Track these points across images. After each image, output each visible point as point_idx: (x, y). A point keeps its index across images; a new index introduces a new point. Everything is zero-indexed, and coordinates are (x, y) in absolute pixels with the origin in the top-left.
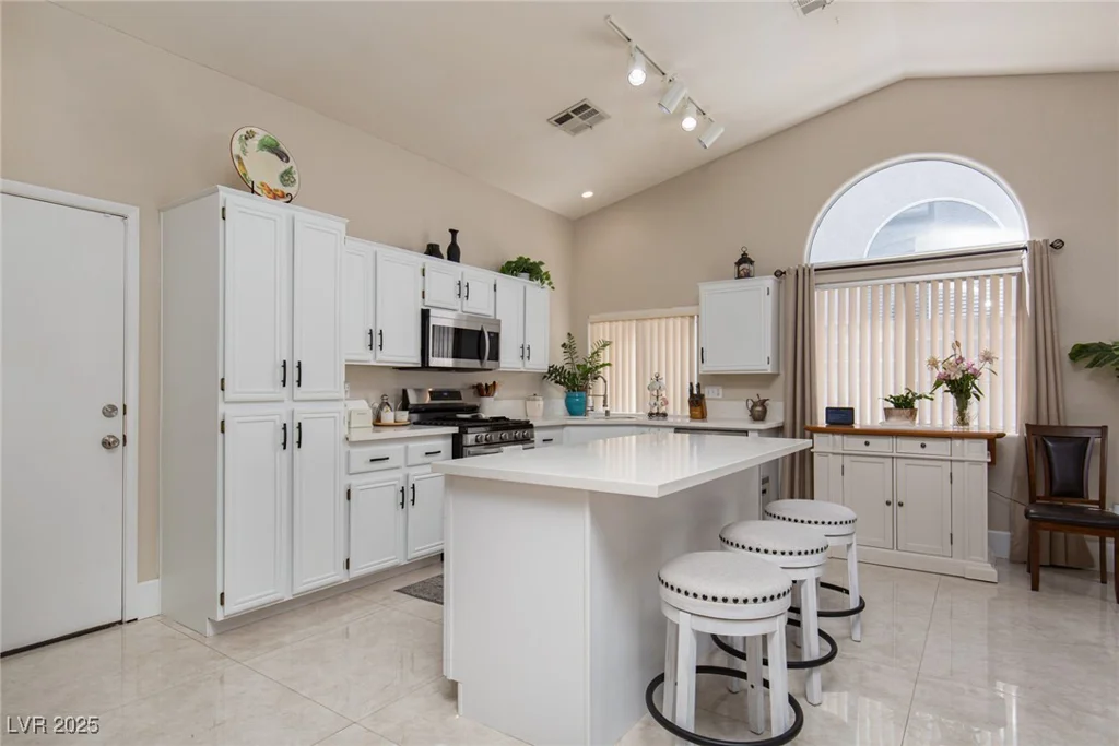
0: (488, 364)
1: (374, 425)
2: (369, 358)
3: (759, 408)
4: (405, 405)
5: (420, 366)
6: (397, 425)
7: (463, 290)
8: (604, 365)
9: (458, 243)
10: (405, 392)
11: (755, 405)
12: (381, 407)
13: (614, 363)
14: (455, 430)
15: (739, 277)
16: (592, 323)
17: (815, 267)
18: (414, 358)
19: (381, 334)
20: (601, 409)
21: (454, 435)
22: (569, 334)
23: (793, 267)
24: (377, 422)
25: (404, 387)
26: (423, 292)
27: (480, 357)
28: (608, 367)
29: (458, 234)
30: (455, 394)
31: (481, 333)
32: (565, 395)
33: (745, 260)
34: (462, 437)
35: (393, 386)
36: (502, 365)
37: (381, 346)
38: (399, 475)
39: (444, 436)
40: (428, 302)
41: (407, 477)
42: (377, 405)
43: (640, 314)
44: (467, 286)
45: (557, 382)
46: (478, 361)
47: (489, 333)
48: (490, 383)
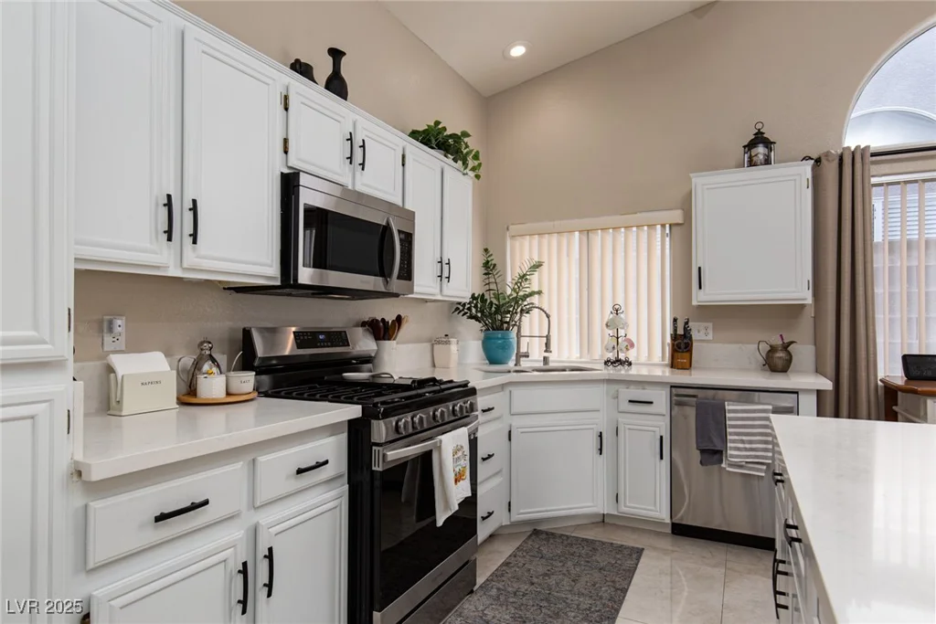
0: (396, 284)
1: (181, 403)
2: (165, 260)
3: (781, 354)
4: (247, 359)
5: (278, 283)
6: (232, 399)
7: (356, 152)
8: (531, 294)
9: (343, 73)
10: (247, 334)
11: (773, 349)
12: (197, 366)
13: (545, 291)
14: (354, 411)
15: (752, 163)
16: (513, 237)
17: (872, 150)
18: (266, 268)
19: (194, 209)
20: (537, 353)
21: (351, 423)
22: (486, 250)
23: (836, 151)
24: (189, 396)
25: (247, 325)
26: (286, 141)
27: (384, 272)
28: (536, 296)
29: (344, 60)
30: (339, 338)
31: (387, 228)
32: (482, 335)
33: (760, 139)
34: (369, 426)
35: (223, 321)
36: (416, 289)
37: (194, 237)
38: (234, 534)
39: (332, 429)
40: (295, 162)
41: (255, 531)
42: (188, 361)
43: (587, 223)
44: (363, 146)
45: (471, 317)
46: (380, 279)
47: (400, 232)
48: (390, 318)
